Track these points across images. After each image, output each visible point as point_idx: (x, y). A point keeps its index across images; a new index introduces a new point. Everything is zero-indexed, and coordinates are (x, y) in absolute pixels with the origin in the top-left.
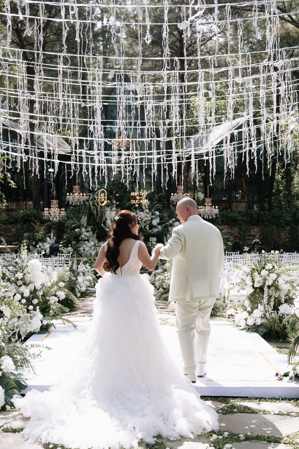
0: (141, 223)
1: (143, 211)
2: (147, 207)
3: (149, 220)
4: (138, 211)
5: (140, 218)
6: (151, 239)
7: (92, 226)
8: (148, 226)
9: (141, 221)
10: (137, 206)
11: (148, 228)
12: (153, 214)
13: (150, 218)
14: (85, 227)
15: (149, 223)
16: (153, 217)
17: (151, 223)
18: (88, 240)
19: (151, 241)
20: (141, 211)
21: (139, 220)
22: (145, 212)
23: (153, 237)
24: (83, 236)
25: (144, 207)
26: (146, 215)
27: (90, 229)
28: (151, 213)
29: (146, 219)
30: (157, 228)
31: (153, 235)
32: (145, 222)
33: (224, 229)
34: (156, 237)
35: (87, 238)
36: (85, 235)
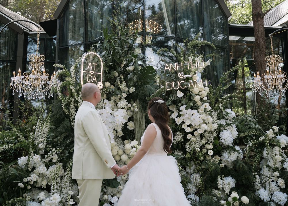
0: (193, 139)
1: (195, 107)
2: (205, 98)
3: (211, 132)
4: (185, 106)
5: (189, 126)
6: (220, 181)
7: (59, 150)
8: (210, 146)
9: (192, 133)
10: (180, 94)
11: (211, 153)
12: (220, 117)
13: (215, 126)
14: (42, 152)
15: (212, 137)
16: (223, 122)
17: (218, 137)
18: (48, 189)
19: (220, 186)
20: (192, 108)
21: (188, 130)
22: (201, 109)
23: (227, 176)
24: (33, 178)
25: (197, 98)
26: (204, 116)
27: (55, 158)
28: (215, 113)
29: (205, 127)
30: (235, 150)
31: (226, 172)
32: (201, 135)
34: (233, 176)
35: (44, 183)
36: (40, 175)
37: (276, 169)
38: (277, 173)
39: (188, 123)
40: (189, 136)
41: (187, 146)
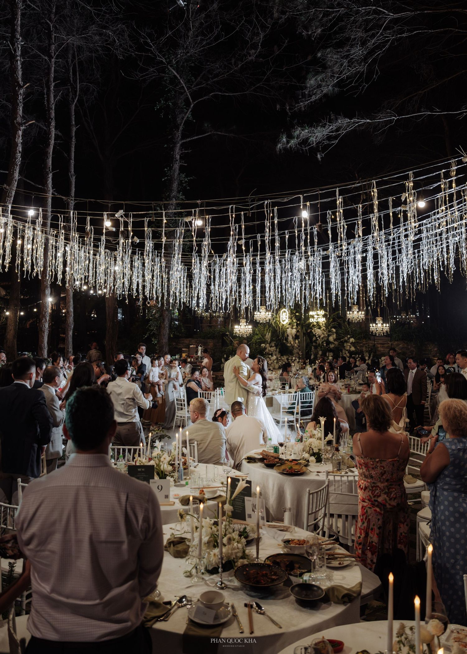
2: (324, 325)
3: (326, 337)
4: (316, 328)
6: (327, 354)
7: (275, 342)
8: (325, 342)
10: (315, 324)
11: (325, 344)
12: (329, 331)
13: (327, 335)
14: (269, 343)
15: (326, 339)
16: (330, 333)
17: (328, 339)
18: (271, 355)
19: (327, 355)
20: (319, 329)
21: (317, 336)
24: (267, 351)
25: (321, 325)
27: (273, 345)
28: (328, 330)
29: (323, 335)
30: (333, 343)
31: (330, 350)
32: (323, 338)
33: (400, 344)
35: (270, 353)
36: (269, 350)
37: (347, 350)
38: (347, 352)
39: (317, 334)
40: (318, 338)
41: (317, 342)
